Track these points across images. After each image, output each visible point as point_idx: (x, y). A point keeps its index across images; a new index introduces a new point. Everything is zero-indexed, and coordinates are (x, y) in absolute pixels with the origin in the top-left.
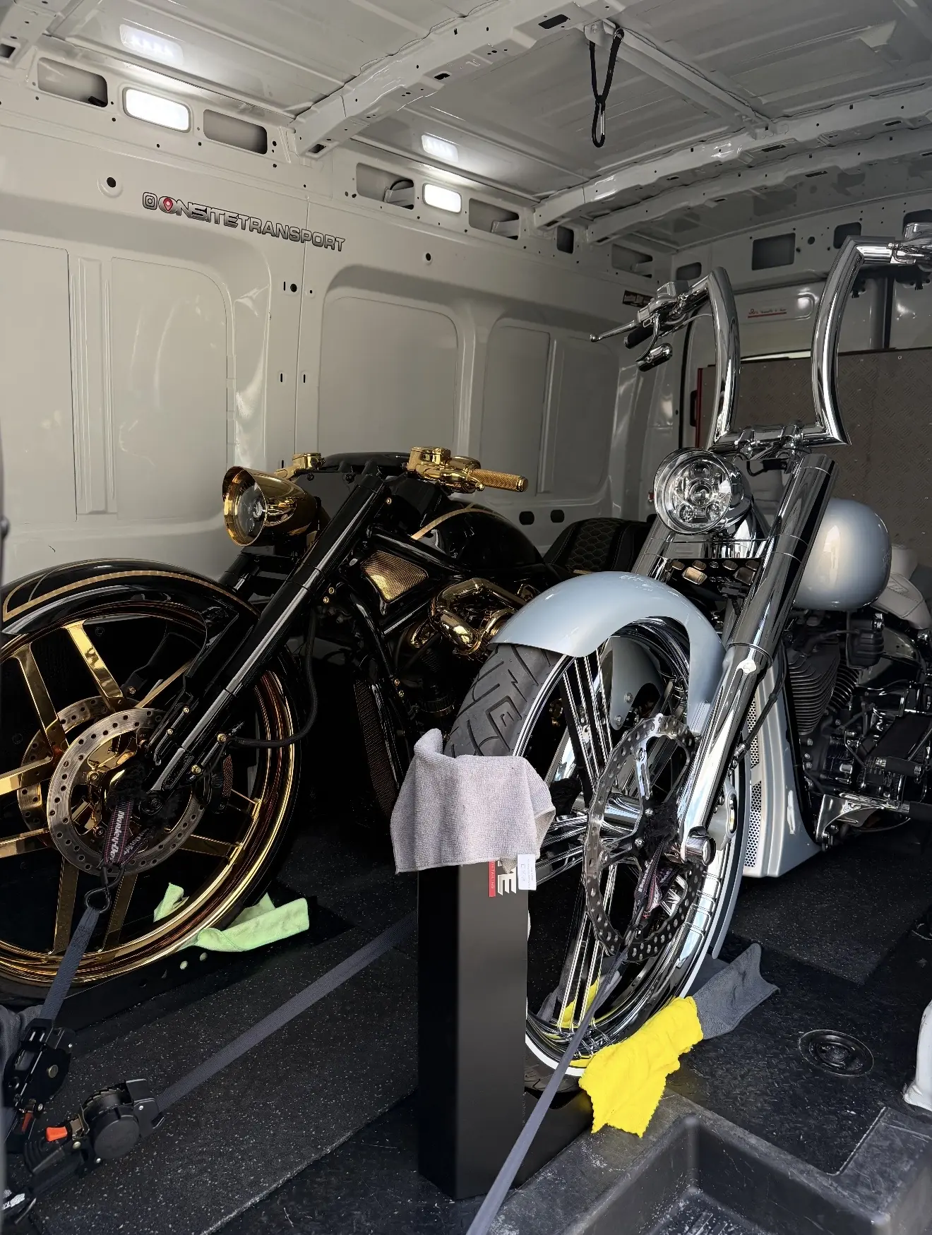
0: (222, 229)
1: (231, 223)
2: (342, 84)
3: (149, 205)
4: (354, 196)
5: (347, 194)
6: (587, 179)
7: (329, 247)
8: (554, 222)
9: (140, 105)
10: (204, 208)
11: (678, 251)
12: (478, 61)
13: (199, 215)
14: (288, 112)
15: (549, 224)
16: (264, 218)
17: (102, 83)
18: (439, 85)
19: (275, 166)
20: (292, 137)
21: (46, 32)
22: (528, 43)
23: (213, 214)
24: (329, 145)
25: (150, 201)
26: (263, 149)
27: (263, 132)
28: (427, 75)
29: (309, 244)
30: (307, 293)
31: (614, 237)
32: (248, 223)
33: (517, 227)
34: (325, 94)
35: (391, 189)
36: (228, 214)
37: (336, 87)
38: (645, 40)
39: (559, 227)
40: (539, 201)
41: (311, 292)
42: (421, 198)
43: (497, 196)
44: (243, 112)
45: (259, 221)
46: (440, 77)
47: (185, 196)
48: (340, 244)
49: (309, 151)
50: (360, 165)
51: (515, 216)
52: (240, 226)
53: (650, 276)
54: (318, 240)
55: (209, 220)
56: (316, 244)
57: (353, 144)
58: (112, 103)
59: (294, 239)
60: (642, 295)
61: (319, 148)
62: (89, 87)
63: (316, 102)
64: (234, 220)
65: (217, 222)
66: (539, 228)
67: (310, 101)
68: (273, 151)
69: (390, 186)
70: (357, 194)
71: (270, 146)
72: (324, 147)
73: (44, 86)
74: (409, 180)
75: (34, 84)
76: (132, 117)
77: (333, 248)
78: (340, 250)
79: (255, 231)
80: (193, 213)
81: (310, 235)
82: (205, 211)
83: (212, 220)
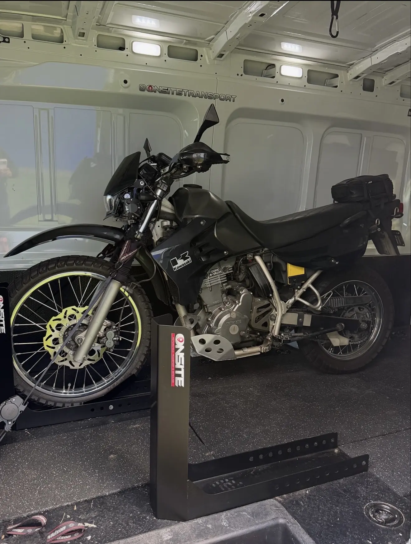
0: (175, 96)
1: (179, 94)
2: (224, 25)
3: (142, 89)
4: (242, 75)
5: (238, 75)
6: (372, 53)
7: (228, 100)
13: (165, 91)
14: (205, 41)
15: (357, 77)
16: (196, 90)
17: (123, 40)
18: (263, 19)
19: (201, 66)
20: (209, 52)
21: (98, 24)
23: (171, 91)
24: (226, 54)
25: (142, 88)
26: (196, 59)
27: (196, 51)
28: (256, 15)
29: (218, 100)
31: (399, 81)
32: (187, 93)
33: (337, 81)
34: (218, 31)
35: (266, 70)
36: (178, 90)
37: (222, 27)
39: (364, 78)
40: (349, 66)
42: (279, 73)
43: (324, 67)
44: (186, 44)
45: (193, 92)
46: (261, 15)
48: (234, 98)
49: (218, 57)
50: (245, 61)
51: (337, 76)
52: (183, 95)
54: (222, 97)
55: (169, 93)
56: (221, 100)
58: (127, 48)
59: (210, 98)
61: (221, 56)
63: (216, 35)
64: (181, 92)
66: (351, 80)
67: (214, 35)
68: (201, 59)
69: (265, 69)
70: (243, 74)
71: (199, 57)
72: (223, 55)
73: (100, 45)
74: (274, 65)
75: (95, 45)
76: (136, 53)
77: (230, 101)
78: (234, 101)
79: (191, 96)
80: (162, 91)
81: (218, 96)
82: (167, 89)
83: (171, 93)
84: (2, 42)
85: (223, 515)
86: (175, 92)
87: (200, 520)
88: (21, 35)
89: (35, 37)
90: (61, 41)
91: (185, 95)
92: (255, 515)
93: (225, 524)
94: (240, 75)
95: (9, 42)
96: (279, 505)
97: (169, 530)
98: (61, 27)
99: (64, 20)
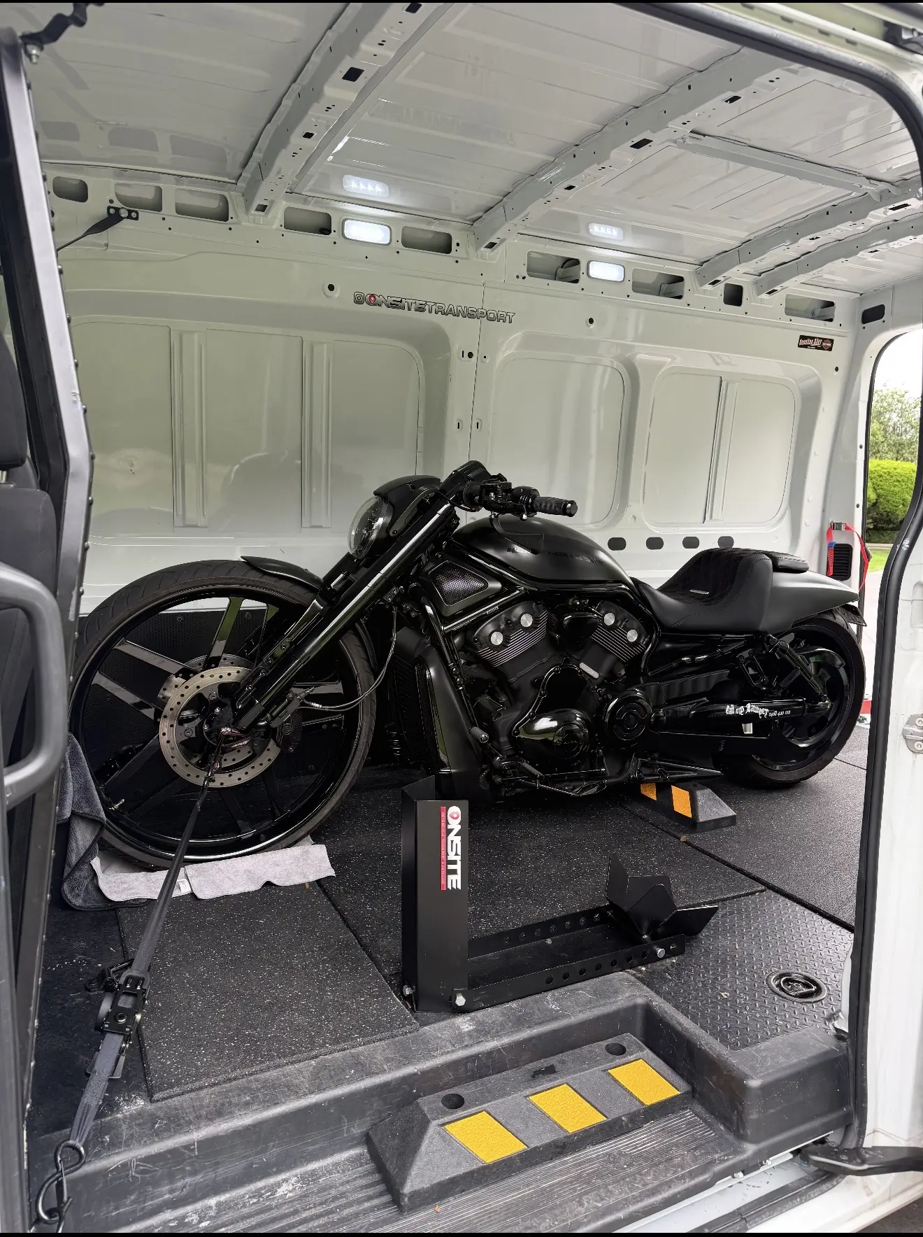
0: (413, 314)
1: (420, 309)
2: (501, 198)
3: (358, 301)
4: (524, 278)
7: (502, 320)
8: (716, 281)
9: (357, 230)
10: (399, 300)
11: (862, 294)
13: (395, 305)
14: (467, 220)
15: (713, 283)
16: (447, 302)
17: (329, 218)
18: (570, 193)
19: (458, 262)
20: (472, 238)
21: (289, 191)
23: (407, 304)
24: (501, 242)
25: (359, 298)
26: (447, 250)
27: (449, 237)
28: (560, 188)
29: (483, 320)
30: (481, 357)
32: (434, 307)
33: (681, 288)
34: (492, 205)
35: (562, 267)
36: (418, 302)
37: (497, 201)
39: (726, 284)
40: (701, 264)
41: (485, 357)
42: (585, 274)
43: (660, 264)
44: (432, 224)
45: (443, 305)
46: (569, 188)
47: (386, 291)
48: (511, 317)
49: (485, 247)
50: (532, 253)
51: (682, 279)
52: (427, 310)
53: (831, 320)
54: (492, 316)
55: (403, 308)
56: (490, 319)
58: (334, 231)
59: (471, 316)
60: (820, 338)
61: (492, 245)
62: (321, 222)
63: (486, 212)
64: (423, 306)
65: (409, 309)
67: (482, 211)
68: (456, 251)
69: (560, 266)
70: (527, 276)
71: (454, 246)
72: (496, 244)
73: (289, 226)
74: (577, 260)
75: (281, 226)
76: (349, 239)
77: (505, 321)
78: (510, 322)
79: (440, 313)
80: (391, 304)
81: (485, 313)
82: (401, 301)
83: (406, 308)
84: (127, 218)
85: (549, 996)
86: (414, 305)
87: (514, 1005)
88: (157, 207)
89: (182, 211)
90: (224, 217)
91: (430, 312)
92: (599, 994)
93: (553, 1007)
94: (521, 278)
95: (137, 219)
96: (633, 978)
97: (469, 1018)
98: (226, 194)
99: (233, 183)
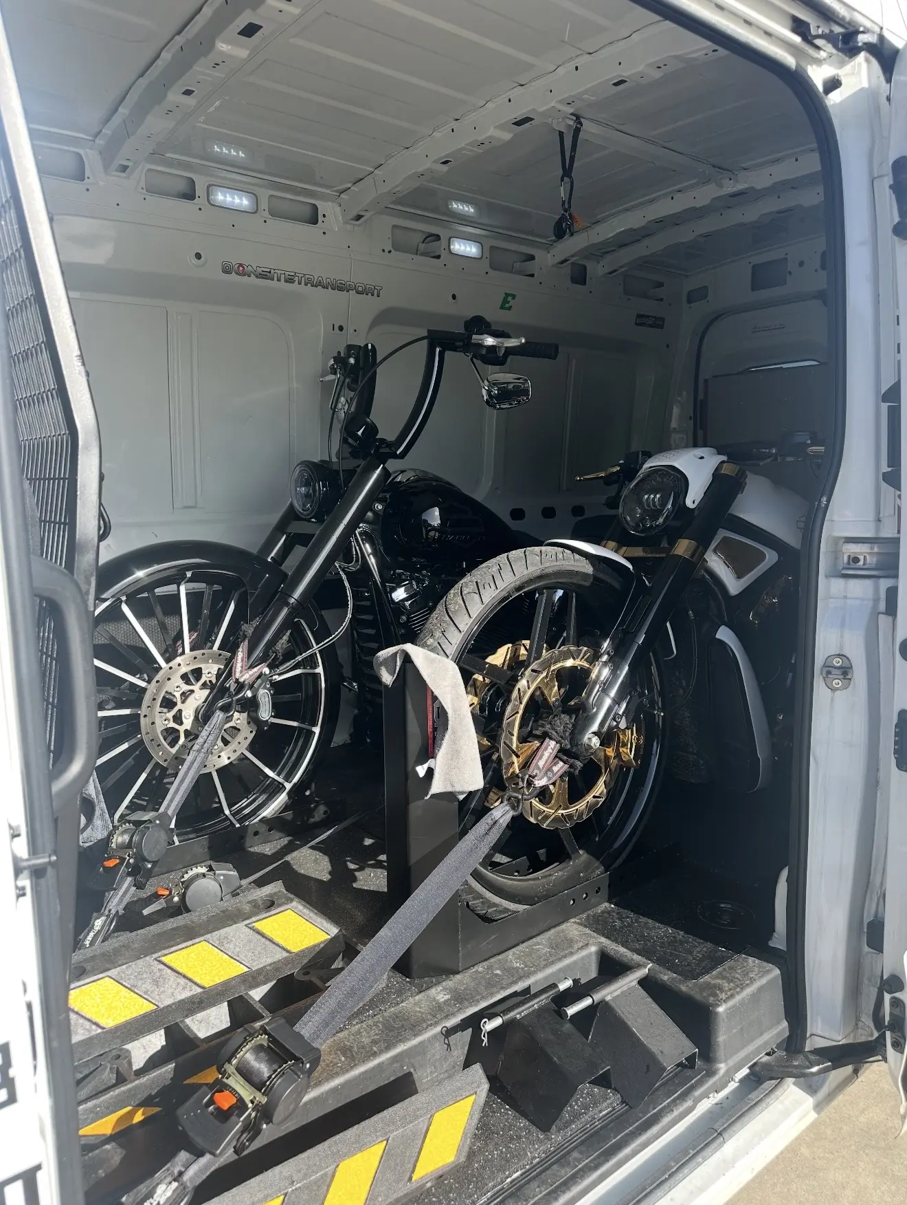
0: (283, 285)
1: (290, 280)
2: (373, 170)
3: (227, 270)
4: (390, 252)
5: (383, 251)
6: (590, 225)
7: (370, 294)
8: (566, 261)
9: (221, 196)
10: (268, 270)
11: (687, 276)
12: (470, 151)
13: (265, 275)
14: (334, 191)
15: (562, 262)
16: (317, 275)
17: (192, 183)
18: (445, 168)
19: (324, 233)
20: (338, 209)
21: (152, 152)
22: (507, 136)
23: (276, 275)
24: (367, 215)
25: (227, 268)
26: (314, 220)
27: (315, 208)
28: (435, 162)
29: (353, 293)
30: (351, 331)
31: (623, 269)
32: (303, 279)
33: (533, 267)
34: (361, 177)
35: (423, 243)
36: (287, 273)
37: (367, 173)
38: (604, 125)
39: (572, 264)
40: (551, 243)
41: (355, 331)
42: (447, 249)
43: (514, 242)
44: (298, 194)
45: (312, 277)
46: (445, 162)
47: (254, 262)
48: (378, 291)
49: (352, 220)
50: (394, 227)
51: (532, 258)
52: (297, 282)
53: (661, 300)
54: (360, 289)
55: (273, 279)
56: (358, 292)
57: (387, 210)
58: (199, 197)
59: (340, 289)
60: (653, 317)
61: (359, 217)
62: (182, 186)
63: (355, 184)
64: (292, 278)
65: (279, 280)
66: (553, 266)
67: (350, 182)
68: (323, 222)
69: (422, 241)
70: (392, 250)
71: (320, 218)
72: (363, 216)
73: (150, 189)
74: (438, 236)
75: (143, 189)
76: (214, 205)
77: (373, 295)
78: (379, 296)
79: (309, 285)
80: (260, 274)
81: (354, 286)
82: (270, 272)
83: (275, 279)
85: (510, 954)
86: (283, 276)
87: (480, 968)
91: (300, 284)
92: (555, 946)
93: (518, 965)
94: (386, 251)
96: (581, 927)
97: (441, 988)
98: (81, 152)
99: (91, 140)
